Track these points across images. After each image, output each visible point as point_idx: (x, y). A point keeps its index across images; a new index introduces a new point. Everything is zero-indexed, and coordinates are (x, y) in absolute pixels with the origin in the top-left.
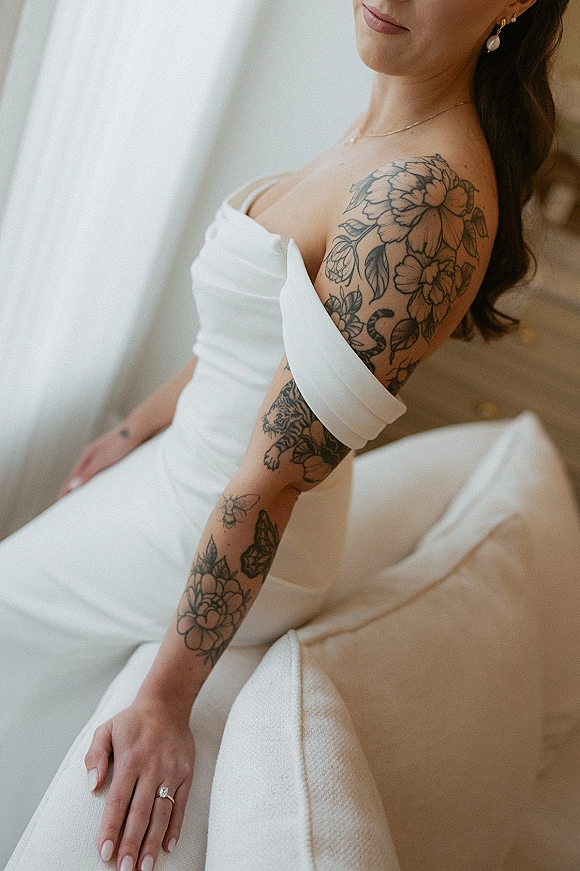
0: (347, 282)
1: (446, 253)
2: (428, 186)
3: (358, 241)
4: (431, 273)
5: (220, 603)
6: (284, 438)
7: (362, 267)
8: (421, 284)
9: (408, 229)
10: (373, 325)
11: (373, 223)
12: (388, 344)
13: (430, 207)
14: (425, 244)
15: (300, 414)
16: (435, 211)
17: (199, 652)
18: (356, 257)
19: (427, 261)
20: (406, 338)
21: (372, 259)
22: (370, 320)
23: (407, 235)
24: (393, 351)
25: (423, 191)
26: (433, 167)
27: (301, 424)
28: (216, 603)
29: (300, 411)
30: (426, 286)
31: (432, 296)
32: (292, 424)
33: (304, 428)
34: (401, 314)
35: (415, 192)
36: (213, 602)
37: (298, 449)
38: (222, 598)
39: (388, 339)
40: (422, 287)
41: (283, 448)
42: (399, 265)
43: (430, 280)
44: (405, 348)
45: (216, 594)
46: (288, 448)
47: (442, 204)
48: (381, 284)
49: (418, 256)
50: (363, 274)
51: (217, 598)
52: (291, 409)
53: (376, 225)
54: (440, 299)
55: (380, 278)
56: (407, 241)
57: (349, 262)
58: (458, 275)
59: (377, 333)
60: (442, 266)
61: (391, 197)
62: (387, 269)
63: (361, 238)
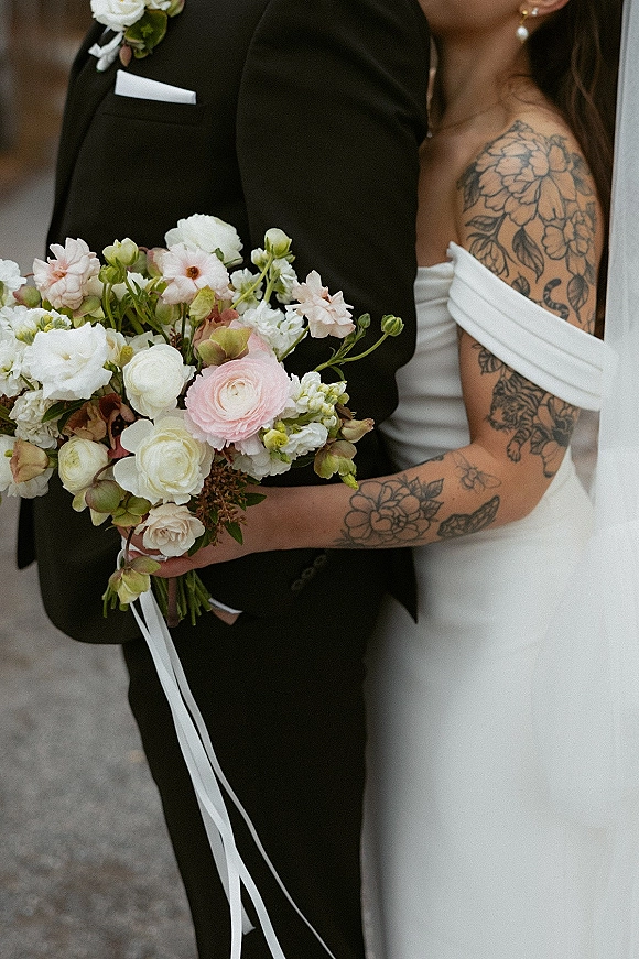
0: (505, 273)
1: (572, 207)
2: (531, 160)
3: (496, 234)
4: (569, 230)
5: (402, 524)
6: (519, 431)
7: (513, 255)
8: (567, 244)
9: (535, 205)
10: (549, 299)
11: (501, 213)
12: (569, 307)
13: (542, 178)
14: (554, 210)
15: (523, 406)
16: (548, 179)
17: (346, 530)
18: (502, 248)
19: (563, 222)
20: (581, 294)
21: (518, 245)
22: (545, 296)
23: (537, 211)
24: (577, 311)
25: (530, 167)
26: (524, 142)
27: (529, 415)
28: (399, 521)
29: (523, 403)
30: (571, 243)
31: (580, 249)
32: (521, 417)
33: (532, 417)
34: (566, 277)
35: (524, 171)
36: (398, 517)
37: (534, 440)
38: (407, 523)
39: (567, 304)
40: (569, 247)
41: (521, 441)
42: (543, 238)
43: (572, 237)
44: (584, 303)
45: (407, 516)
46: (525, 440)
47: (550, 170)
48: (537, 262)
49: (554, 223)
50: (517, 261)
51: (404, 519)
52: (515, 404)
53: (505, 214)
54: (586, 246)
55: (535, 259)
56: (540, 216)
57: (497, 255)
58: (587, 219)
59: (555, 304)
60: (574, 221)
61: (506, 184)
62: (536, 247)
63: (498, 230)
